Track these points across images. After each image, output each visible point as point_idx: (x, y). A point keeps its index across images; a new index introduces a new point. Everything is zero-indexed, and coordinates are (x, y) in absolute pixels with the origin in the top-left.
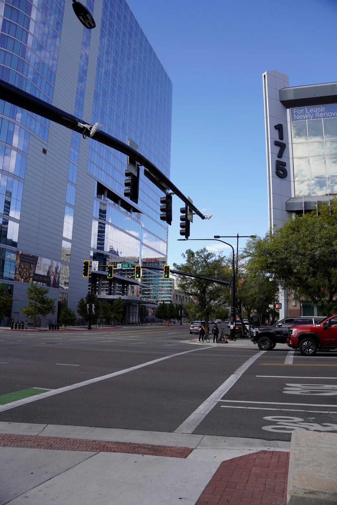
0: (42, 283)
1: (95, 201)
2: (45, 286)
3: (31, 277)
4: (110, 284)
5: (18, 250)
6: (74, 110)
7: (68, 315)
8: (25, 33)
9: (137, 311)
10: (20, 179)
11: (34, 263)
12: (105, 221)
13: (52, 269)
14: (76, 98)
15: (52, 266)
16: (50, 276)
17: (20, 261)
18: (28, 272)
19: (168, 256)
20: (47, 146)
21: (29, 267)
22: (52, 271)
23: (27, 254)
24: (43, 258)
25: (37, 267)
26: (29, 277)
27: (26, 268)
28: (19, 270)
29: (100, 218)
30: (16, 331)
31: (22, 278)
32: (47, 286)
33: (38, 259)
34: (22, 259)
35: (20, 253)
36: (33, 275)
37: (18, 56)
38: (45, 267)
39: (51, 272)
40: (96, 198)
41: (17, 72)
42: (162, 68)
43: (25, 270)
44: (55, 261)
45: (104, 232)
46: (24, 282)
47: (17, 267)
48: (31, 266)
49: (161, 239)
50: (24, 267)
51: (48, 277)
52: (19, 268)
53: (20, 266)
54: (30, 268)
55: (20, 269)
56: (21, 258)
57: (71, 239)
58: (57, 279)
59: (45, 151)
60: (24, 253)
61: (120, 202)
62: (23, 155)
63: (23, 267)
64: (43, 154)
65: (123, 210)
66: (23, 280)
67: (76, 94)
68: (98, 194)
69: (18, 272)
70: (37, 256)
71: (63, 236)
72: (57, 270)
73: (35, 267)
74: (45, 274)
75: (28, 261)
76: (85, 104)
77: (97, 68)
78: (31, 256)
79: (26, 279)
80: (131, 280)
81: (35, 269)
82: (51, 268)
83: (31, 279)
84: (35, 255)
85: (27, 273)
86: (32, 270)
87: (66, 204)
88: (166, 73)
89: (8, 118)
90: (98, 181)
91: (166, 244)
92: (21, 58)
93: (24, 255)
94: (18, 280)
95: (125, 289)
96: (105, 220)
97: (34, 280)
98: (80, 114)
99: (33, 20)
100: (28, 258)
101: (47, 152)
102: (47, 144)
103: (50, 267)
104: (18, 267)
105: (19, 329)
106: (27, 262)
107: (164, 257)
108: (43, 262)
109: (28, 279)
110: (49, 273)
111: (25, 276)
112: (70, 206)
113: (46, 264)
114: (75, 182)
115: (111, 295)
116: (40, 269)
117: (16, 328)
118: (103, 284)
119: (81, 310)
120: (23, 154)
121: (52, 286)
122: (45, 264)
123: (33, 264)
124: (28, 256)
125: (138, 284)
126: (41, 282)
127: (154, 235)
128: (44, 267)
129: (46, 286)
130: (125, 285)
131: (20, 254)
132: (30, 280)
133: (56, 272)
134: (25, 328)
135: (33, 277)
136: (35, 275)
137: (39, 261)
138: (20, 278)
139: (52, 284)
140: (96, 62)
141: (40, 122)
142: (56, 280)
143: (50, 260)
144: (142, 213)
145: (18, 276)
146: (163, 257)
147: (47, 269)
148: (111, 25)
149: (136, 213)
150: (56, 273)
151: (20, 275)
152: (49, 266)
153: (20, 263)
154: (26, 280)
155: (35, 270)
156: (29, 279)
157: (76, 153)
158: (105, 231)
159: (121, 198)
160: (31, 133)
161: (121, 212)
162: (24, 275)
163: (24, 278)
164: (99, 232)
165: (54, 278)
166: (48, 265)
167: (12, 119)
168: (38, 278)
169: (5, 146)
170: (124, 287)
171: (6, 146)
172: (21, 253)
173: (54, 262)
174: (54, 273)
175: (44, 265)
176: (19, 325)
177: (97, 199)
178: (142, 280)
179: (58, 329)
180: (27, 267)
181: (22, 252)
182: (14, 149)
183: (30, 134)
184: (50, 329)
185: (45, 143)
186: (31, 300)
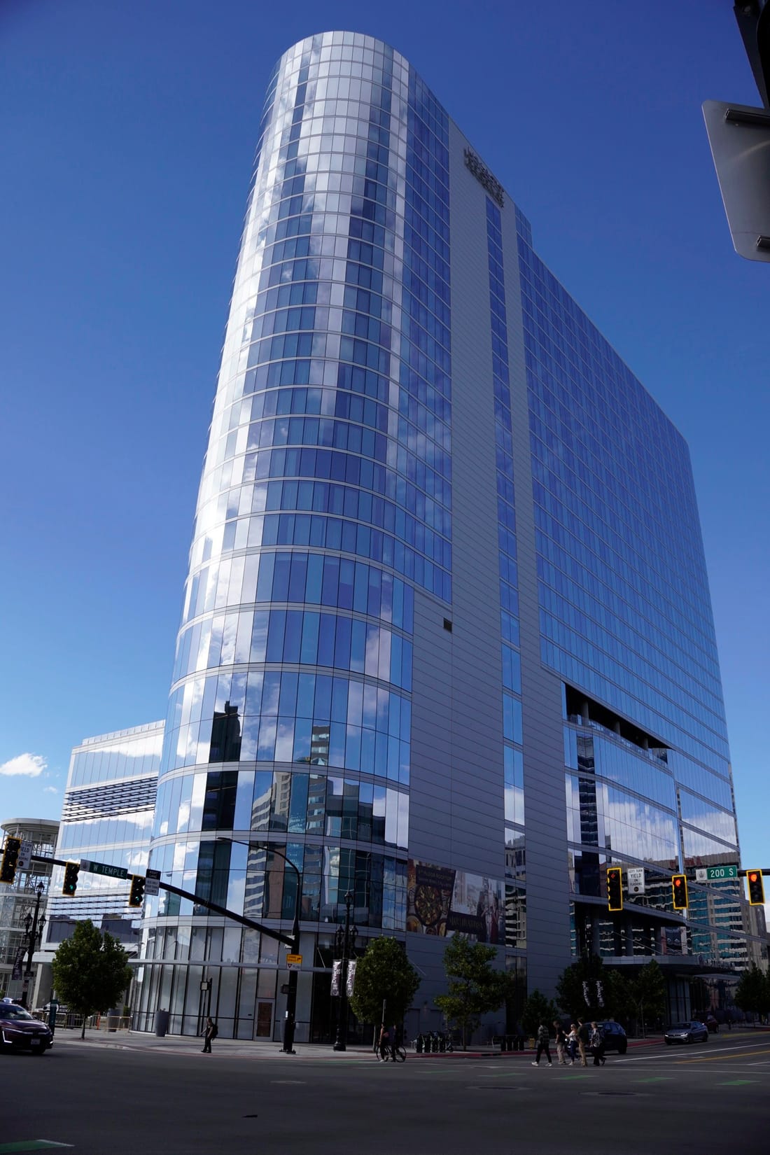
0: (467, 934)
1: (566, 730)
2: (474, 940)
3: (443, 920)
4: (617, 928)
5: (410, 857)
6: (497, 529)
7: (539, 1014)
8: (382, 382)
9: (688, 995)
10: (403, 691)
11: (447, 885)
12: (593, 775)
13: (488, 898)
14: (498, 502)
15: (487, 891)
16: (485, 916)
17: (417, 883)
18: (437, 909)
19: (741, 846)
20: (452, 612)
21: (436, 896)
22: (488, 903)
23: (430, 866)
24: (466, 874)
25: (454, 896)
26: (439, 921)
27: (431, 899)
28: (415, 905)
29: (580, 769)
30: (428, 1056)
31: (423, 923)
32: (479, 941)
33: (456, 877)
34: (420, 879)
35: (416, 863)
36: (445, 917)
37: (374, 430)
38: (472, 894)
39: (486, 906)
40: (568, 722)
41: (375, 461)
42: (660, 412)
43: (429, 905)
44: (492, 878)
45: (593, 799)
46: (428, 933)
47: (410, 897)
48: (441, 894)
49: (720, 808)
50: (425, 897)
51: (480, 918)
52: (415, 901)
53: (417, 895)
54: (438, 899)
55: (417, 903)
56: (417, 874)
57: (524, 824)
58: (499, 922)
59: (448, 626)
60: (424, 865)
61: (618, 726)
62: (406, 638)
63: (423, 896)
64: (445, 633)
65: (629, 744)
66: (425, 928)
67: (496, 494)
68: (569, 713)
69: (413, 910)
70: (453, 868)
71: (506, 818)
72: (499, 901)
73: (451, 895)
74: (473, 911)
75: (434, 882)
76: (517, 512)
77: (530, 432)
78: (439, 869)
79: (432, 925)
80: (667, 915)
81: (451, 900)
82: (486, 897)
83: (444, 925)
84: (446, 866)
85: (434, 911)
86: (444, 903)
87: (505, 741)
88: (669, 423)
89: (366, 561)
90: (566, 681)
91: (733, 819)
92: (378, 431)
93: (425, 868)
94: (415, 930)
95: (653, 939)
96: (593, 772)
97: (448, 928)
98: (510, 535)
99: (395, 355)
100: (434, 875)
101: (453, 626)
102: (451, 609)
103: (484, 894)
104: (412, 897)
105: (433, 1051)
106: (433, 886)
107: (734, 851)
108: (467, 882)
109: (436, 926)
110: (480, 908)
111: (428, 919)
112: (514, 745)
113: (474, 887)
114: (518, 689)
115: (621, 955)
116: (461, 901)
117: (427, 1049)
118: (603, 928)
119: (565, 999)
120: (404, 637)
121: (489, 940)
122: (471, 888)
123: (445, 889)
124: (434, 870)
125: (683, 925)
126: (464, 931)
127: (703, 798)
128: (469, 896)
129: (477, 941)
130: (652, 929)
131: (415, 866)
132: (441, 929)
133: (497, 904)
134: (448, 1049)
135: (447, 921)
136: (452, 914)
137: (458, 882)
138: (419, 925)
139: (489, 936)
140: (527, 420)
141: (432, 561)
142: (497, 926)
143: (481, 878)
144: (670, 748)
145: (415, 921)
146: (731, 850)
147: (477, 900)
148: (543, 339)
149: (657, 750)
150: (497, 909)
151: (418, 916)
152: (481, 892)
153: (417, 890)
154: (433, 928)
155: (450, 902)
156: (439, 927)
157: (514, 623)
158: (595, 797)
159: (621, 716)
160: (416, 588)
161: (626, 749)
162: (427, 916)
163: (428, 923)
164: (582, 799)
165: (493, 920)
166: (478, 890)
167: (375, 562)
168: (458, 922)
169: (365, 620)
170: (648, 933)
171: (368, 621)
172: (418, 864)
173: (490, 881)
174: (492, 907)
175: (469, 890)
176: (435, 1043)
177: (570, 724)
178: (690, 913)
179: (522, 1048)
180: (433, 897)
181: (420, 862)
182: (385, 627)
183: (414, 590)
184: (503, 1048)
185: (447, 607)
186: (456, 979)
